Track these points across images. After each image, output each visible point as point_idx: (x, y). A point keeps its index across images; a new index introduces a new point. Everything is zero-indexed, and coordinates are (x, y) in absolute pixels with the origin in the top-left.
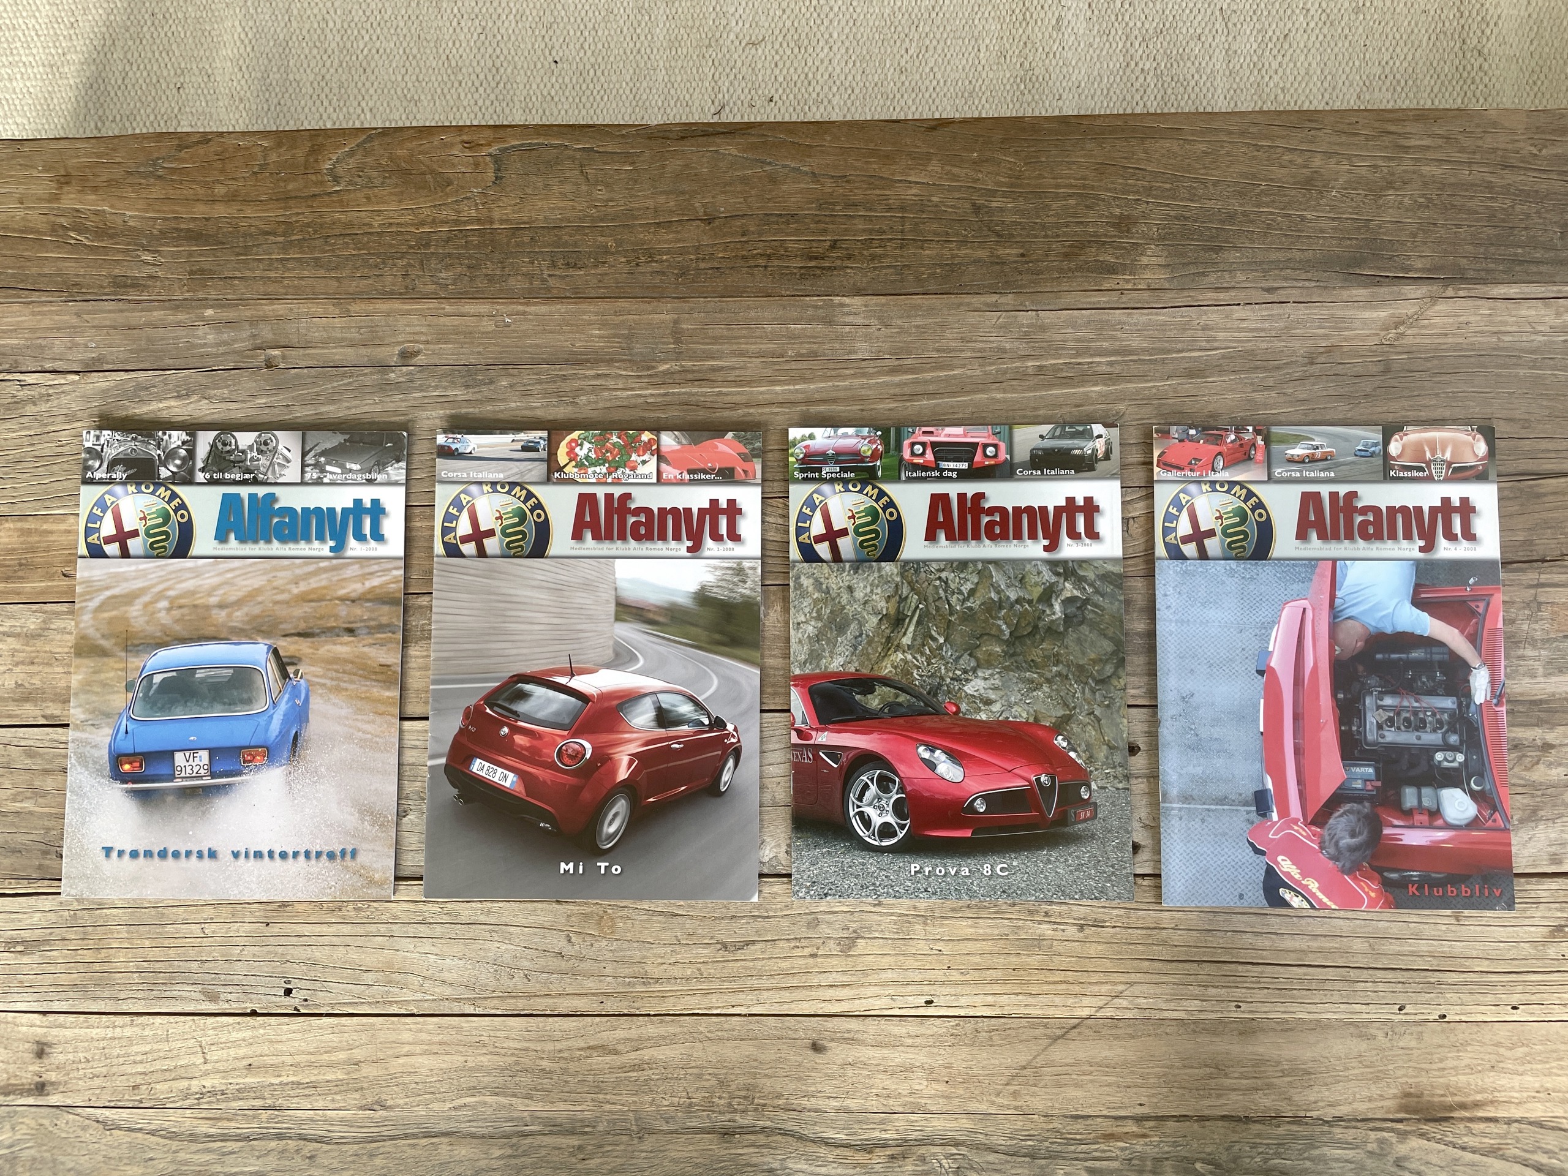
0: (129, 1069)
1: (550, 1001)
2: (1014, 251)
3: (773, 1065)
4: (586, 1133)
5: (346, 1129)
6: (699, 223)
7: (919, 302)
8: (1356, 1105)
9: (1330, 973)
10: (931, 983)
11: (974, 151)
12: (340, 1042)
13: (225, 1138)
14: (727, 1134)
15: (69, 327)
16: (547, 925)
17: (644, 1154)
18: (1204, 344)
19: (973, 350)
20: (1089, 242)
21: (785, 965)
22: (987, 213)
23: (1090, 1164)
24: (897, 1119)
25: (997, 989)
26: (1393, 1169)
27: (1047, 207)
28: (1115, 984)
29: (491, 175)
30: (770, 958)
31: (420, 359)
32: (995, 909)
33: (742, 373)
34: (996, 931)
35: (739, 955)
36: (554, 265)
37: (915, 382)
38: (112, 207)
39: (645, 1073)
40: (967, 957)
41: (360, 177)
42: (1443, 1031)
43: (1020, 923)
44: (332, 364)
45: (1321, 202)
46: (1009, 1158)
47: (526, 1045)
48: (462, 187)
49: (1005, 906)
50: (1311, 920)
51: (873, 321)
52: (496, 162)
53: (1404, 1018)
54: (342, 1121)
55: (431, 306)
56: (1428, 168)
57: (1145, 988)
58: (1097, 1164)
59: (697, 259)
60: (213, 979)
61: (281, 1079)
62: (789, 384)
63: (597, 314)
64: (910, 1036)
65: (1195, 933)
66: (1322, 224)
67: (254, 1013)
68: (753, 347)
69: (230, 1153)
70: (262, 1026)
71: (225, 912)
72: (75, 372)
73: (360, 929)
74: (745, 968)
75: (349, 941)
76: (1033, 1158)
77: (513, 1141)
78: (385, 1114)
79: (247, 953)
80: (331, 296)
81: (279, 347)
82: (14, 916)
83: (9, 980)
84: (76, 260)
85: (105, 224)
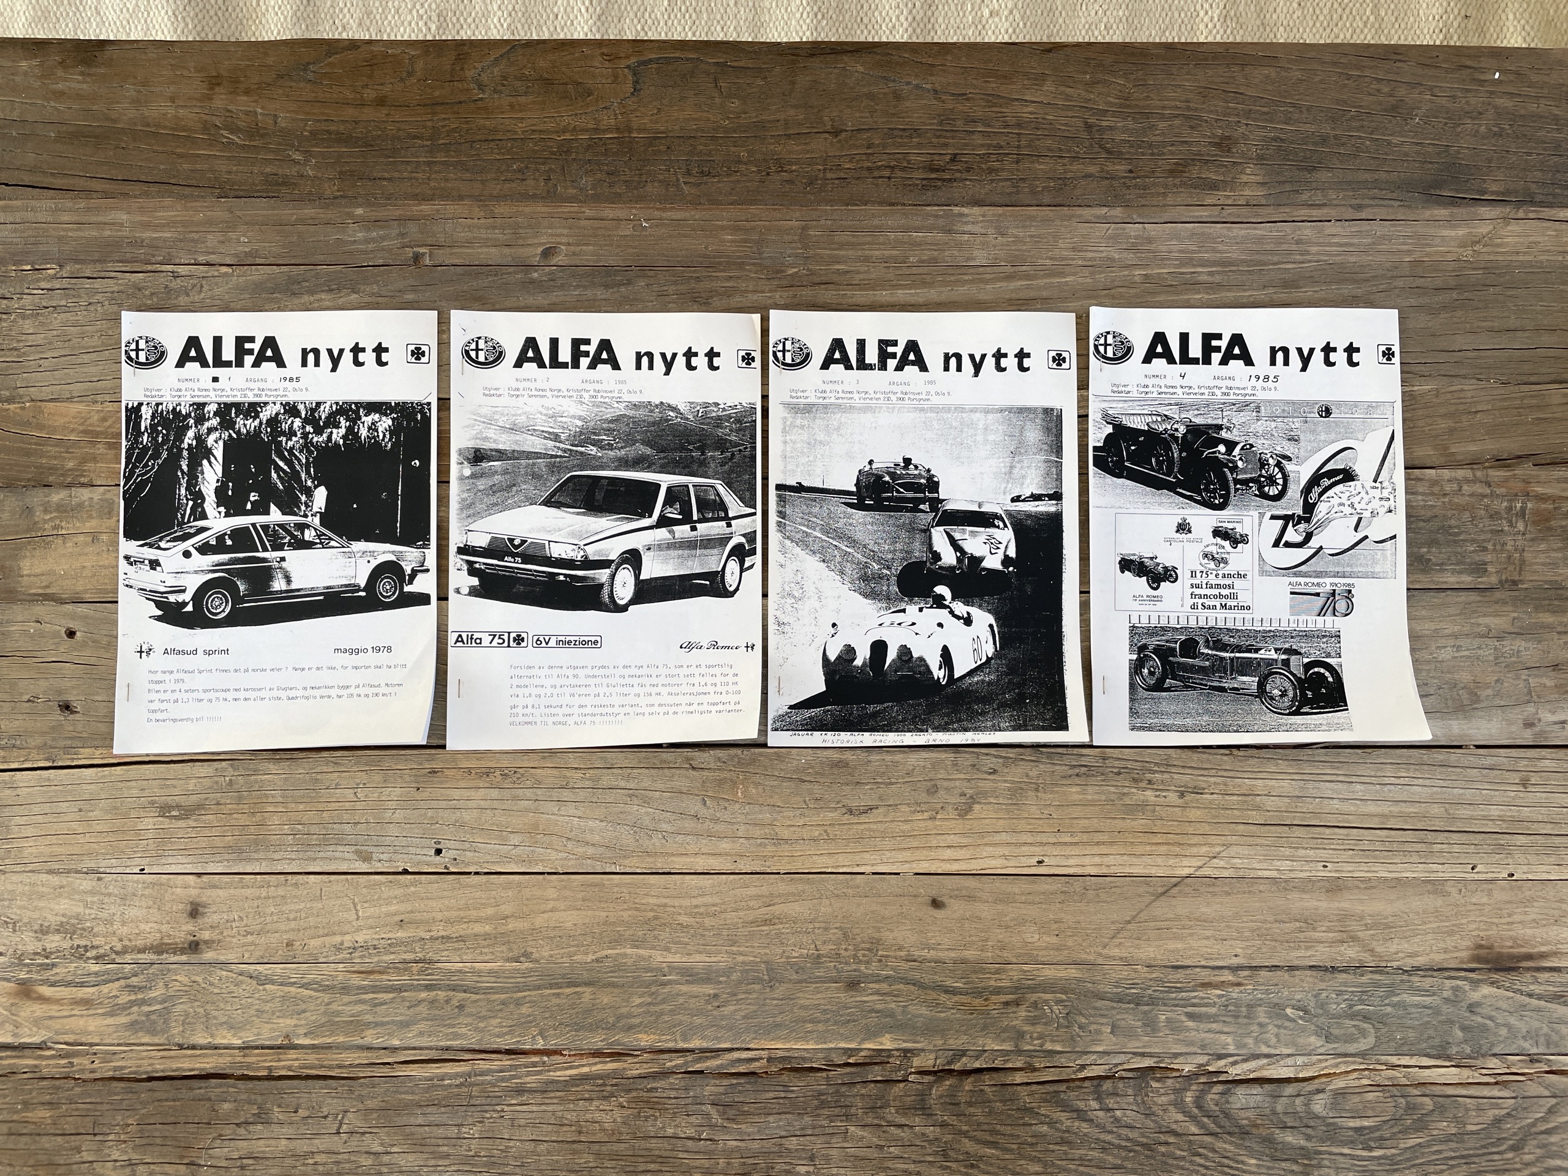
0: (282, 927)
1: (687, 860)
2: (1123, 168)
3: (896, 920)
4: (721, 982)
6: (827, 135)
7: (1035, 213)
8: (1432, 956)
9: (1409, 836)
10: (1042, 844)
11: (1085, 73)
12: (488, 899)
14: (853, 985)
15: (222, 222)
16: (684, 790)
17: (775, 1002)
18: (1298, 257)
19: (1085, 259)
20: (1194, 160)
21: (906, 827)
22: (1098, 131)
23: (1189, 1009)
24: (1012, 970)
25: (1104, 850)
26: (1467, 1014)
27: (1152, 127)
28: (1212, 845)
29: (629, 88)
30: (893, 821)
31: (559, 259)
32: (1103, 777)
33: (866, 276)
34: (1103, 797)
35: (863, 818)
36: (688, 173)
37: (1028, 287)
38: (262, 108)
39: (776, 927)
40: (1075, 821)
41: (504, 85)
42: (1512, 889)
43: (1126, 790)
44: (477, 263)
45: (1406, 128)
46: (1115, 1005)
47: (664, 901)
48: (602, 98)
49: (1111, 775)
50: (1392, 787)
51: (991, 231)
52: (635, 74)
53: (1476, 877)
54: (490, 972)
55: (572, 209)
56: (1502, 100)
57: (1239, 849)
58: (1196, 1009)
59: (825, 169)
60: (365, 840)
61: (431, 933)
62: (910, 289)
63: (729, 219)
64: (1022, 894)
65: (1287, 800)
66: (1406, 148)
67: (406, 872)
68: (877, 253)
69: (382, 1004)
70: (412, 884)
71: (377, 778)
72: (228, 265)
73: (507, 794)
74: (870, 830)
75: (496, 804)
76: (1138, 1004)
77: (653, 989)
78: (531, 965)
79: (399, 815)
80: (477, 198)
81: (426, 245)
82: (168, 782)
83: (163, 844)
84: (229, 158)
85: (257, 125)
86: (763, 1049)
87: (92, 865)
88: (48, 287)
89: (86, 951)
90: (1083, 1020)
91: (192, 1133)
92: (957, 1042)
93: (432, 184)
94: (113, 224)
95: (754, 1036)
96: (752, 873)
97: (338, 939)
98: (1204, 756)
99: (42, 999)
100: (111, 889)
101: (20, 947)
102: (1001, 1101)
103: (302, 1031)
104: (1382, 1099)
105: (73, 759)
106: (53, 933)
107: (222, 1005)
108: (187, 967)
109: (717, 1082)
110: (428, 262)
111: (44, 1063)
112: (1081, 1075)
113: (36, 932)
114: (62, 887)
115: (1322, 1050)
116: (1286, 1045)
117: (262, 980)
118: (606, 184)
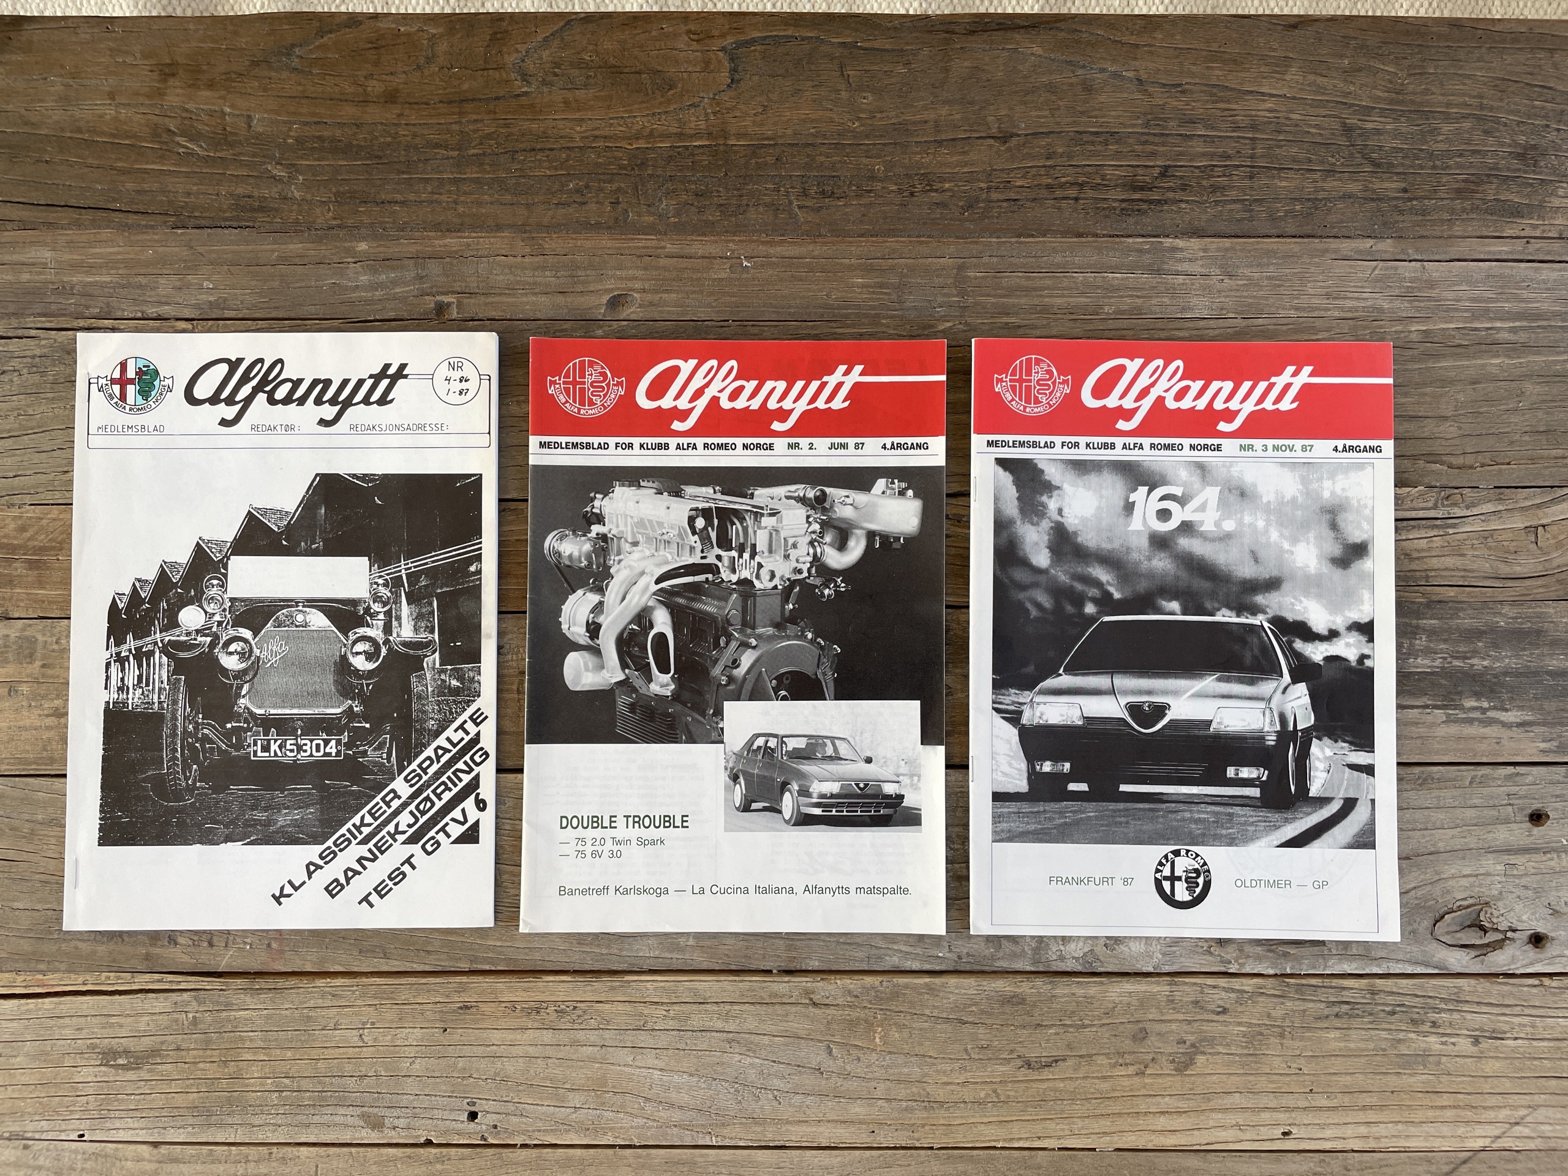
1: (808, 1130)
2: (1394, 185)
6: (992, 141)
10: (1288, 1109)
11: (1342, 56)
15: (178, 262)
16: (802, 1033)
19: (1342, 309)
20: (1489, 176)
22: (1361, 135)
25: (1372, 1116)
27: (1434, 131)
28: (1514, 1108)
29: (724, 77)
30: (1085, 1078)
31: (631, 311)
32: (1371, 1018)
34: (1371, 1046)
35: (1046, 1074)
36: (805, 193)
38: (232, 106)
40: (1335, 1078)
41: (556, 75)
43: (1401, 1036)
48: (688, 91)
49: (1382, 1015)
51: (1214, 271)
52: (732, 60)
55: (649, 243)
57: (1550, 1113)
59: (989, 188)
60: (375, 1100)
63: (859, 256)
67: (429, 1143)
68: (1059, 301)
70: (439, 1160)
71: (390, 1014)
72: (187, 320)
73: (563, 1037)
74: (1056, 1090)
75: (549, 1051)
79: (418, 1066)
80: (521, 228)
81: (453, 292)
82: (113, 1020)
83: (107, 1104)
84: (187, 175)
85: (225, 129)
87: (16, 1128)
93: (461, 209)
94: (33, 264)
96: (895, 1148)
98: (1506, 988)
100: (41, 1161)
110: (455, 315)
118: (693, 209)
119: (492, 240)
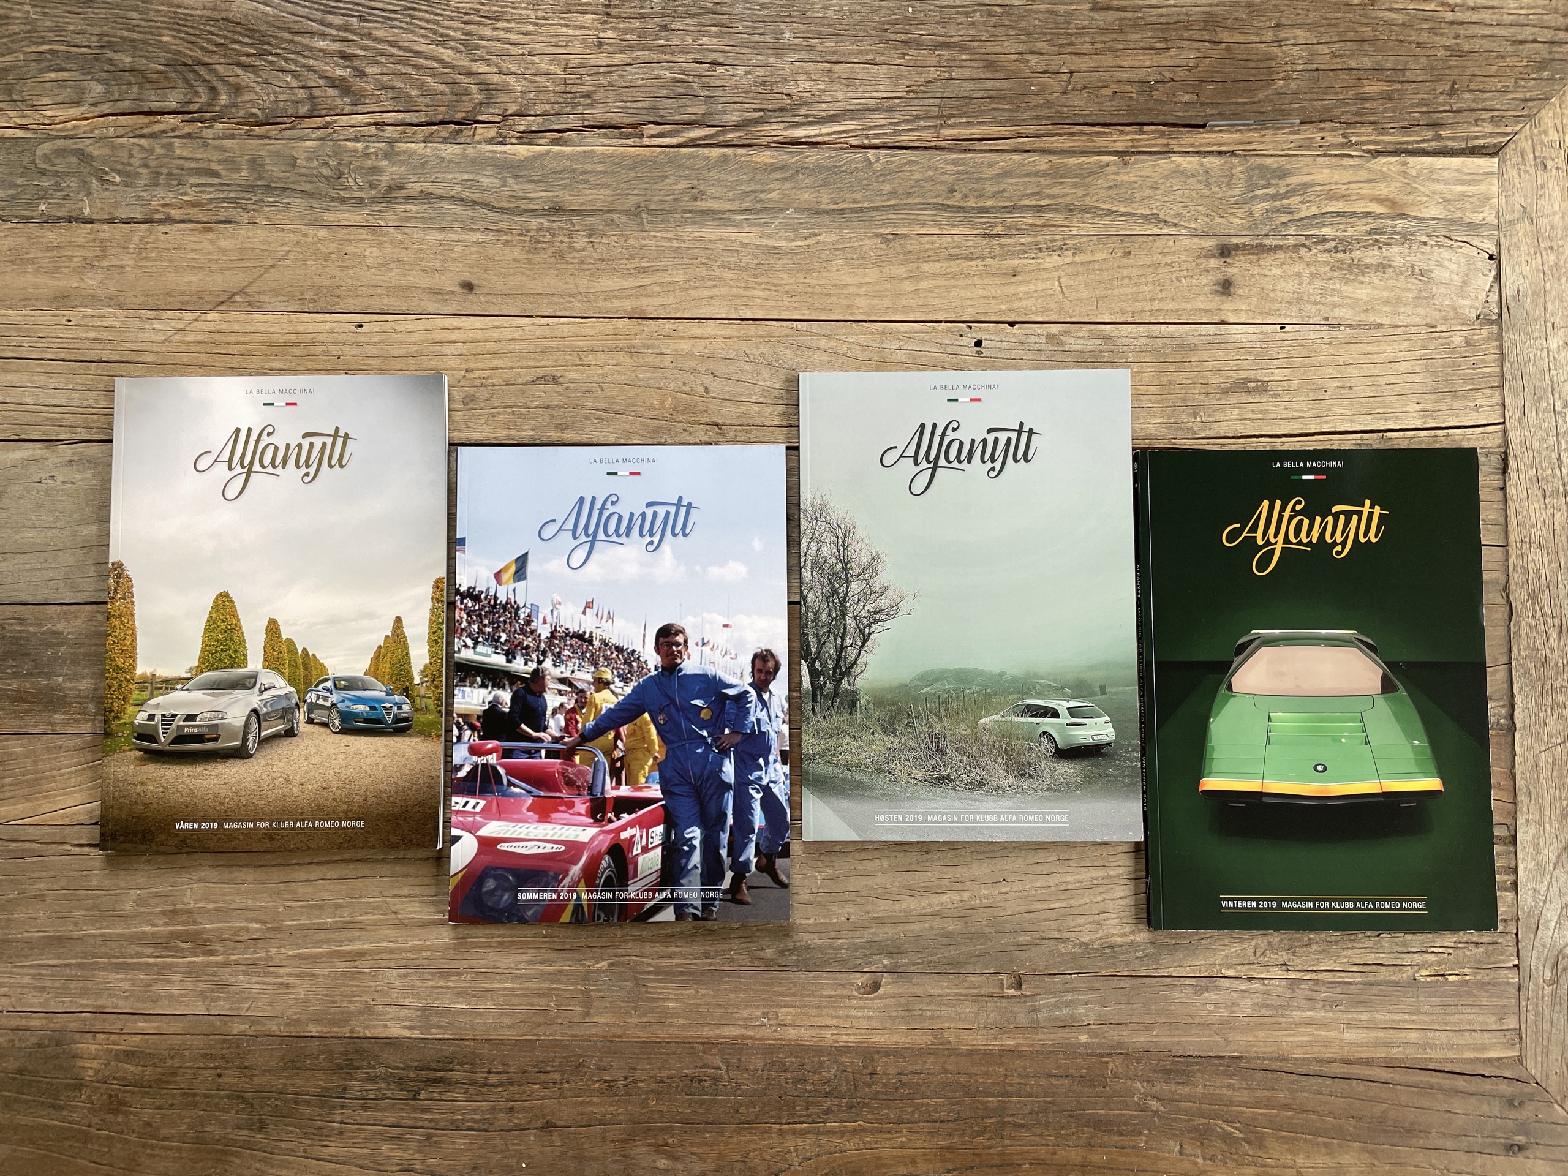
0: (1135, 271)
1: (723, 333)
2: (228, 1080)
3: (511, 271)
4: (690, 212)
5: (920, 217)
6: (559, 1123)
10: (357, 344)
12: (926, 297)
13: (1040, 209)
14: (556, 210)
15: (1236, 1027)
16: (727, 403)
17: (635, 192)
18: (44, 972)
19: (277, 975)
20: (150, 1087)
21: (498, 362)
22: (253, 1123)
23: (216, 181)
24: (395, 221)
25: (293, 337)
27: (193, 1126)
28: (181, 342)
31: (859, 979)
35: (540, 372)
36: (715, 1080)
37: (340, 942)
39: (633, 266)
44: (951, 976)
46: (292, 186)
47: (747, 293)
54: (923, 224)
55: (845, 1038)
57: (154, 338)
58: (210, 181)
59: (562, 1083)
60: (1054, 354)
61: (983, 263)
63: (670, 1025)
64: (379, 295)
67: (1012, 324)
68: (507, 985)
69: (1032, 194)
70: (1004, 312)
72: (1227, 977)
74: (535, 360)
76: (268, 186)
77: (759, 206)
78: (882, 231)
80: (953, 1052)
81: (1007, 997)
82: (1260, 416)
83: (1262, 351)
84: (1231, 1103)
85: (1202, 1144)
86: (647, 146)
87: (1335, 333)
88: (1426, 955)
89: (1336, 247)
90: (325, 171)
91: (1217, 72)
92: (450, 150)
93: (1002, 1070)
94: (1359, 1027)
95: (658, 160)
96: (658, 318)
97: (1079, 258)
99: (1379, 200)
100: (1314, 309)
101: (1406, 251)
102: (410, 97)
103: (1111, 169)
104: (34, 98)
105: (1362, 439)
106: (1372, 265)
107: (1193, 193)
108: (1232, 232)
109: (693, 117)
110: (1004, 977)
111: (1373, 137)
112: (327, 119)
113: (1390, 266)
114: (1366, 311)
115: (88, 142)
116: (122, 146)
117: (1153, 218)
118: (808, 1068)
119: (975, 1043)
